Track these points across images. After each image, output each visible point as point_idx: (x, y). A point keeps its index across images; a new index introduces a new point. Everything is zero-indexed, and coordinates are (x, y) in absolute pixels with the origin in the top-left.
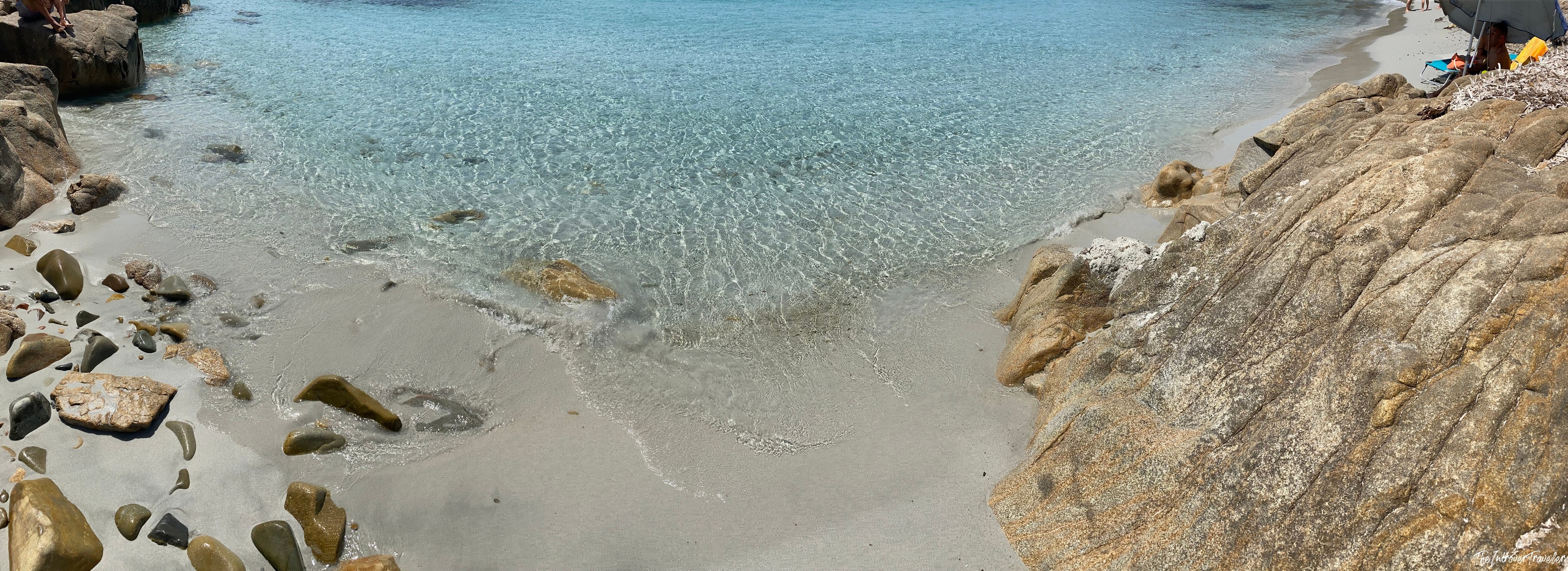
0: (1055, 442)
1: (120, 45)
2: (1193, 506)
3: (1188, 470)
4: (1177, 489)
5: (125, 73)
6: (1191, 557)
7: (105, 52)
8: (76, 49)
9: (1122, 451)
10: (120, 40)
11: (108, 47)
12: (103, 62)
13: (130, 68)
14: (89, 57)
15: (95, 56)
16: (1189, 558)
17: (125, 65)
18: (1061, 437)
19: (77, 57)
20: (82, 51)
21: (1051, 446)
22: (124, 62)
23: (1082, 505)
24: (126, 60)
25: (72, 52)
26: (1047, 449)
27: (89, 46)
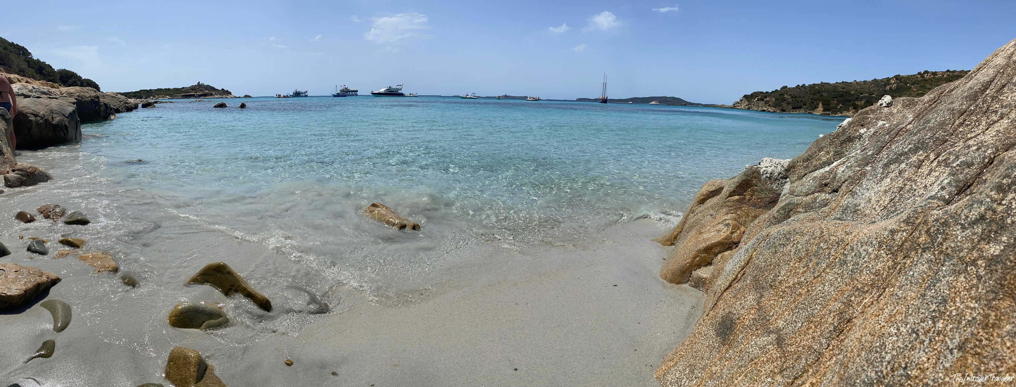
0: (735, 279)
1: (63, 115)
2: (915, 275)
3: (905, 234)
4: (890, 263)
5: (66, 132)
6: (925, 334)
7: (53, 118)
8: (32, 114)
9: (816, 254)
10: (63, 112)
11: (55, 116)
12: (50, 123)
13: (70, 129)
14: (41, 120)
15: (45, 119)
16: (922, 337)
17: (66, 127)
18: (742, 272)
19: (32, 118)
20: (36, 116)
21: (730, 286)
22: (65, 125)
23: (770, 332)
24: (67, 123)
25: (29, 115)
26: (725, 290)
27: (42, 113)
